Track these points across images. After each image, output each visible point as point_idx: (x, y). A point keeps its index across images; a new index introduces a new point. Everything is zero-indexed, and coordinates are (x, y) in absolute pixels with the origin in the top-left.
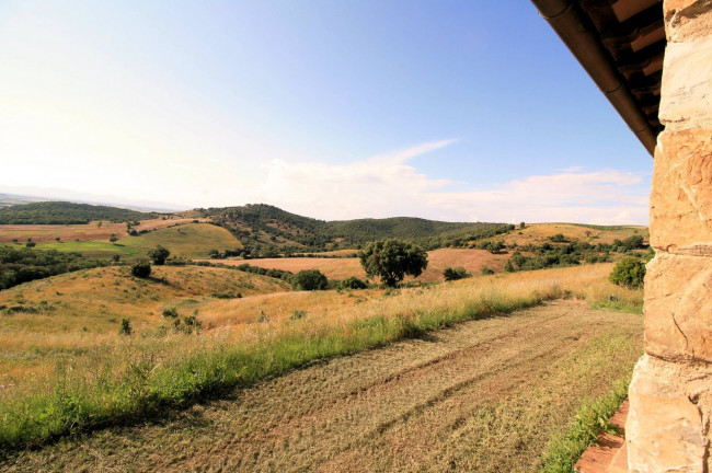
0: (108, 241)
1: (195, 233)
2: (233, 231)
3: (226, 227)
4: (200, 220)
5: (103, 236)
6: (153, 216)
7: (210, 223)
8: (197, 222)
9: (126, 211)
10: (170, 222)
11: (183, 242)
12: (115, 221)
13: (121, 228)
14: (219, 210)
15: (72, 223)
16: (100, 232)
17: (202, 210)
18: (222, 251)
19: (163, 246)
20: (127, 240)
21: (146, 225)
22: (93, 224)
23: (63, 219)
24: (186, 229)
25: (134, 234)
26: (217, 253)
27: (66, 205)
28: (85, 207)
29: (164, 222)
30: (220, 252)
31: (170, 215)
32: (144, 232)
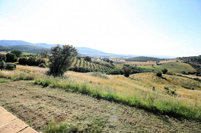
0: (151, 66)
1: (177, 65)
2: (192, 65)
3: (189, 64)
4: (179, 61)
5: (150, 65)
6: (163, 60)
7: (182, 62)
8: (178, 62)
9: (156, 58)
10: (168, 61)
11: (172, 68)
12: (153, 61)
13: (155, 63)
14: (186, 58)
15: (144, 61)
16: (150, 64)
17: (180, 58)
18: (187, 72)
19: (166, 68)
20: (156, 66)
21: (161, 62)
22: (148, 61)
23: (142, 60)
24: (174, 64)
25: (158, 64)
26: (185, 72)
27: (143, 57)
28: (147, 57)
29: (167, 62)
30: (186, 72)
31: (169, 59)
32: (161, 64)
